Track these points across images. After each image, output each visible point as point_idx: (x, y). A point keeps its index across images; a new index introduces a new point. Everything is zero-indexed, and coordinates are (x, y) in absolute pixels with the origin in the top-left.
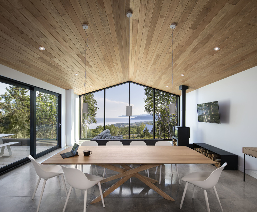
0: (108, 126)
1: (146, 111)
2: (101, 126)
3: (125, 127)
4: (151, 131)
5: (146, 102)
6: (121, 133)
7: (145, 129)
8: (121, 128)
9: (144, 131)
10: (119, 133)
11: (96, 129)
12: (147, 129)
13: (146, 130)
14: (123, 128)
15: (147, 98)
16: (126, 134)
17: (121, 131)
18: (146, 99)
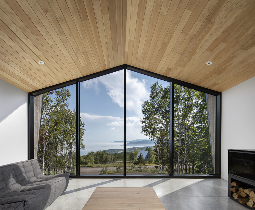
0: (100, 152)
1: (143, 132)
2: (93, 152)
3: (118, 153)
4: (146, 157)
5: (143, 122)
6: (114, 159)
7: (139, 155)
8: (114, 154)
9: (138, 157)
10: (112, 159)
11: (87, 156)
12: (142, 155)
13: (141, 157)
14: (116, 154)
15: (144, 117)
16: (119, 160)
17: (113, 158)
18: (143, 120)
